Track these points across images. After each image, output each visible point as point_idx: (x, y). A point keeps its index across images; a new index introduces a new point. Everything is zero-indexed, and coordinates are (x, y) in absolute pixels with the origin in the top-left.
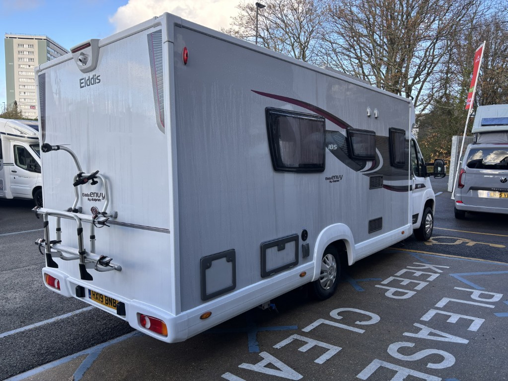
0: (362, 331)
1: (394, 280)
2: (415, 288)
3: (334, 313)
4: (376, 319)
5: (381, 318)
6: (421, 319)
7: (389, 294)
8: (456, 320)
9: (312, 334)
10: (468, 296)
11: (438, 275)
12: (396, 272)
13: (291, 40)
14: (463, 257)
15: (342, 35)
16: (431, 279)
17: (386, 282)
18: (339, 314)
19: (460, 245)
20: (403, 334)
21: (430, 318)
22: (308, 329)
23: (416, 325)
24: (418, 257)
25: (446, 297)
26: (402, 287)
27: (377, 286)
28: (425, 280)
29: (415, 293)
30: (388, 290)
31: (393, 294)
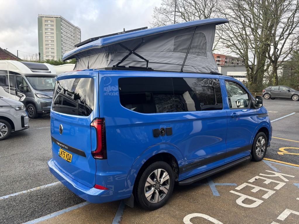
1: (247, 186)
2: (262, 197)
7: (239, 202)
11: (284, 184)
12: (250, 180)
16: (278, 188)
18: (191, 220)
24: (270, 165)
25: (288, 208)
26: (252, 194)
27: (232, 192)
28: (272, 189)
29: (261, 201)
30: (239, 196)
31: (243, 202)
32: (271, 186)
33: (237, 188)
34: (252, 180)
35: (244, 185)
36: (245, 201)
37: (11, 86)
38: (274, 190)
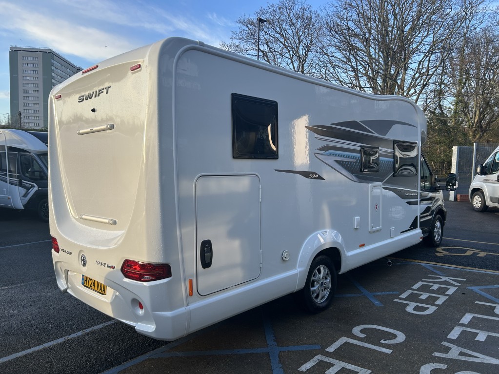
0: (389, 351)
1: (412, 294)
2: (436, 303)
3: (356, 330)
4: (401, 337)
5: (406, 336)
6: (448, 337)
8: (485, 338)
9: (337, 355)
10: (490, 311)
11: (455, 288)
12: (413, 286)
13: (290, 53)
14: (477, 269)
15: (338, 48)
16: (450, 292)
17: (404, 296)
18: (362, 331)
19: (471, 255)
20: (433, 355)
21: (457, 336)
22: (331, 349)
23: (444, 343)
24: (432, 269)
25: (469, 312)
26: (422, 301)
27: (396, 300)
28: (443, 294)
29: (436, 308)
30: (408, 305)
31: (414, 309)
32: (442, 291)
33: (401, 297)
34: (416, 286)
35: (408, 292)
36: (416, 309)
37: (10, 171)
38: (446, 295)
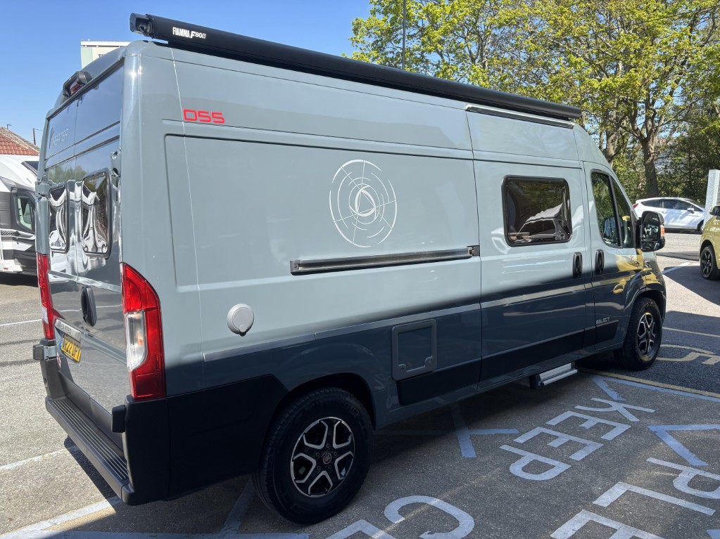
1: (541, 435)
2: (572, 457)
3: (393, 511)
4: (465, 528)
5: (475, 526)
6: (552, 536)
7: (516, 469)
11: (627, 427)
12: (550, 420)
14: (688, 389)
16: (609, 436)
18: (402, 510)
19: (692, 362)
21: (571, 534)
24: (604, 386)
25: (624, 480)
27: (505, 447)
28: (597, 438)
31: (525, 469)
32: (596, 433)
33: (517, 440)
35: (536, 432)
36: (530, 467)
38: (601, 442)
